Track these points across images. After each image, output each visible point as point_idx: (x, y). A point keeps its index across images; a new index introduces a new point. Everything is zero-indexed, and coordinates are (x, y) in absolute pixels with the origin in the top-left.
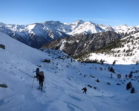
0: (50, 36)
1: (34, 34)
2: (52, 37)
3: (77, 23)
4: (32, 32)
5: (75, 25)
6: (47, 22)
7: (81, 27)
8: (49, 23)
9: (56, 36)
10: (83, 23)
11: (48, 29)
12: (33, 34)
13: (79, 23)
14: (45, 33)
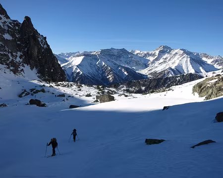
0: (108, 76)
1: (81, 73)
2: (110, 77)
3: (157, 52)
4: (78, 70)
5: (154, 55)
6: (103, 51)
7: (166, 59)
8: (106, 53)
9: (117, 77)
10: (170, 51)
11: (104, 64)
12: (79, 73)
13: (162, 53)
14: (99, 72)
